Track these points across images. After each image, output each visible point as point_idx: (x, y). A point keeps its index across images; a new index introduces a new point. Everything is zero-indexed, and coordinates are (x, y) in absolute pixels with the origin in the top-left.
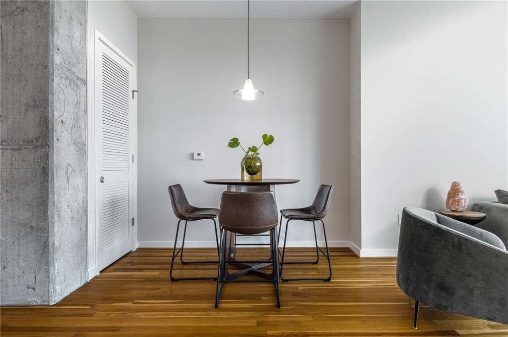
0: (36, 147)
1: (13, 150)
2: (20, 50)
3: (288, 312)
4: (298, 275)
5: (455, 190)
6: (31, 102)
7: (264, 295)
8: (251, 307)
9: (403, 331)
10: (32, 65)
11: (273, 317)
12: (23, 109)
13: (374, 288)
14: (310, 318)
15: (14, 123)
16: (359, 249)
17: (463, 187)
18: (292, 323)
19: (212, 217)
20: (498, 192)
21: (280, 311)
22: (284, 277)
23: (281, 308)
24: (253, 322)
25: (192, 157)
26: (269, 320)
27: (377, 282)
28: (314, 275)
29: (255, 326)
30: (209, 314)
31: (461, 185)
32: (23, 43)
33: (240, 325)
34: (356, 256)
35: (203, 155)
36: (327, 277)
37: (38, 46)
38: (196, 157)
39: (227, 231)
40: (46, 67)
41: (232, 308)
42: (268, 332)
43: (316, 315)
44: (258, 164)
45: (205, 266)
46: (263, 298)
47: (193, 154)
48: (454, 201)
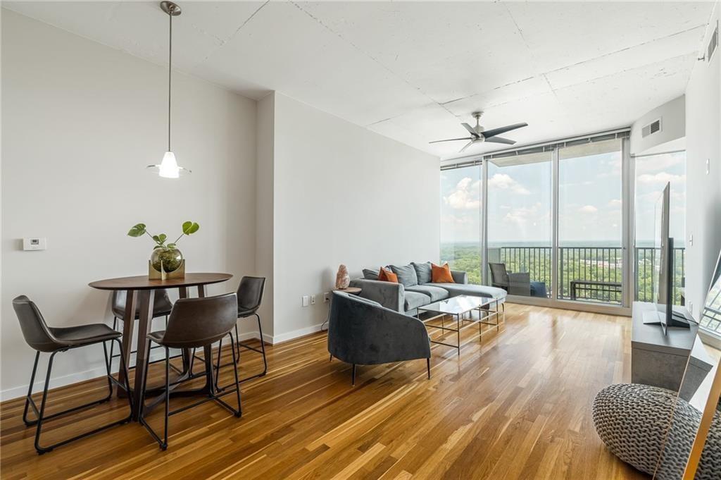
3: (251, 417)
4: (226, 381)
5: (342, 271)
7: (212, 413)
8: (208, 430)
9: (348, 391)
11: (242, 428)
13: (306, 368)
14: (277, 413)
16: (271, 337)
17: (348, 269)
18: (266, 423)
19: (115, 336)
20: (365, 271)
21: (243, 419)
22: (220, 386)
23: (242, 416)
24: (227, 442)
25: (20, 245)
26: (240, 432)
27: (305, 362)
28: (245, 374)
29: (231, 445)
30: (162, 460)
31: (347, 268)
33: (215, 451)
34: (271, 345)
35: (43, 243)
36: (261, 372)
38: (27, 245)
39: (169, 348)
41: (187, 441)
42: (251, 441)
43: (279, 407)
44: (179, 258)
45: (79, 414)
46: (213, 416)
47: (21, 241)
48: (342, 281)
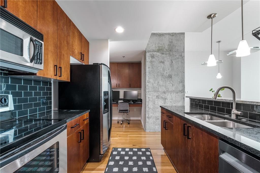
0: (181, 92)
1: (176, 93)
2: (178, 68)
6: (180, 81)
10: (180, 72)
12: (178, 83)
15: (176, 86)
32: (178, 66)
37: (182, 67)
40: (184, 72)
